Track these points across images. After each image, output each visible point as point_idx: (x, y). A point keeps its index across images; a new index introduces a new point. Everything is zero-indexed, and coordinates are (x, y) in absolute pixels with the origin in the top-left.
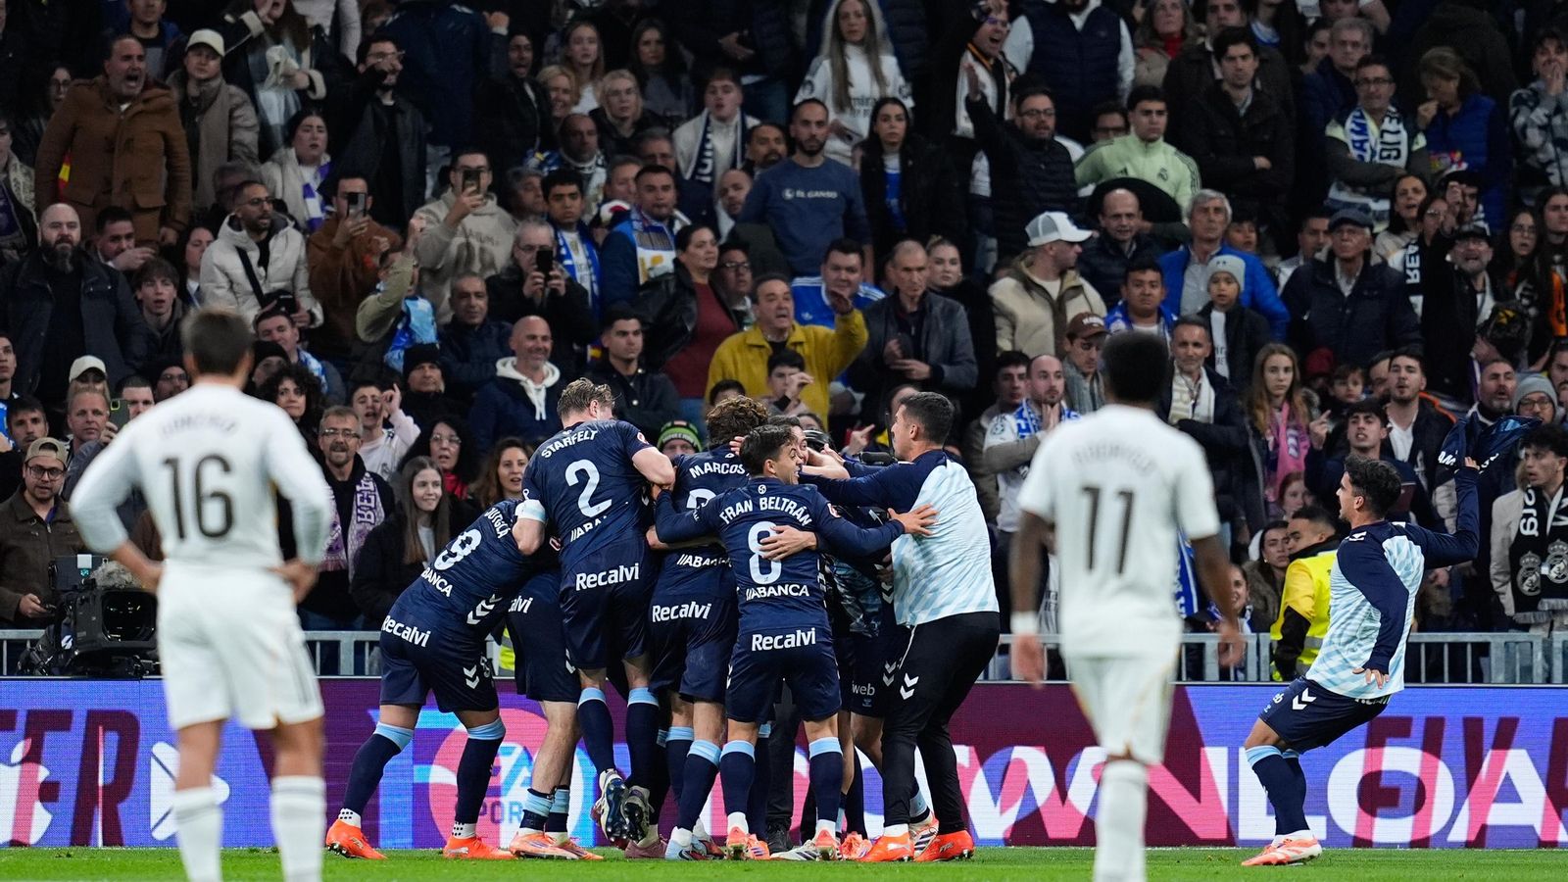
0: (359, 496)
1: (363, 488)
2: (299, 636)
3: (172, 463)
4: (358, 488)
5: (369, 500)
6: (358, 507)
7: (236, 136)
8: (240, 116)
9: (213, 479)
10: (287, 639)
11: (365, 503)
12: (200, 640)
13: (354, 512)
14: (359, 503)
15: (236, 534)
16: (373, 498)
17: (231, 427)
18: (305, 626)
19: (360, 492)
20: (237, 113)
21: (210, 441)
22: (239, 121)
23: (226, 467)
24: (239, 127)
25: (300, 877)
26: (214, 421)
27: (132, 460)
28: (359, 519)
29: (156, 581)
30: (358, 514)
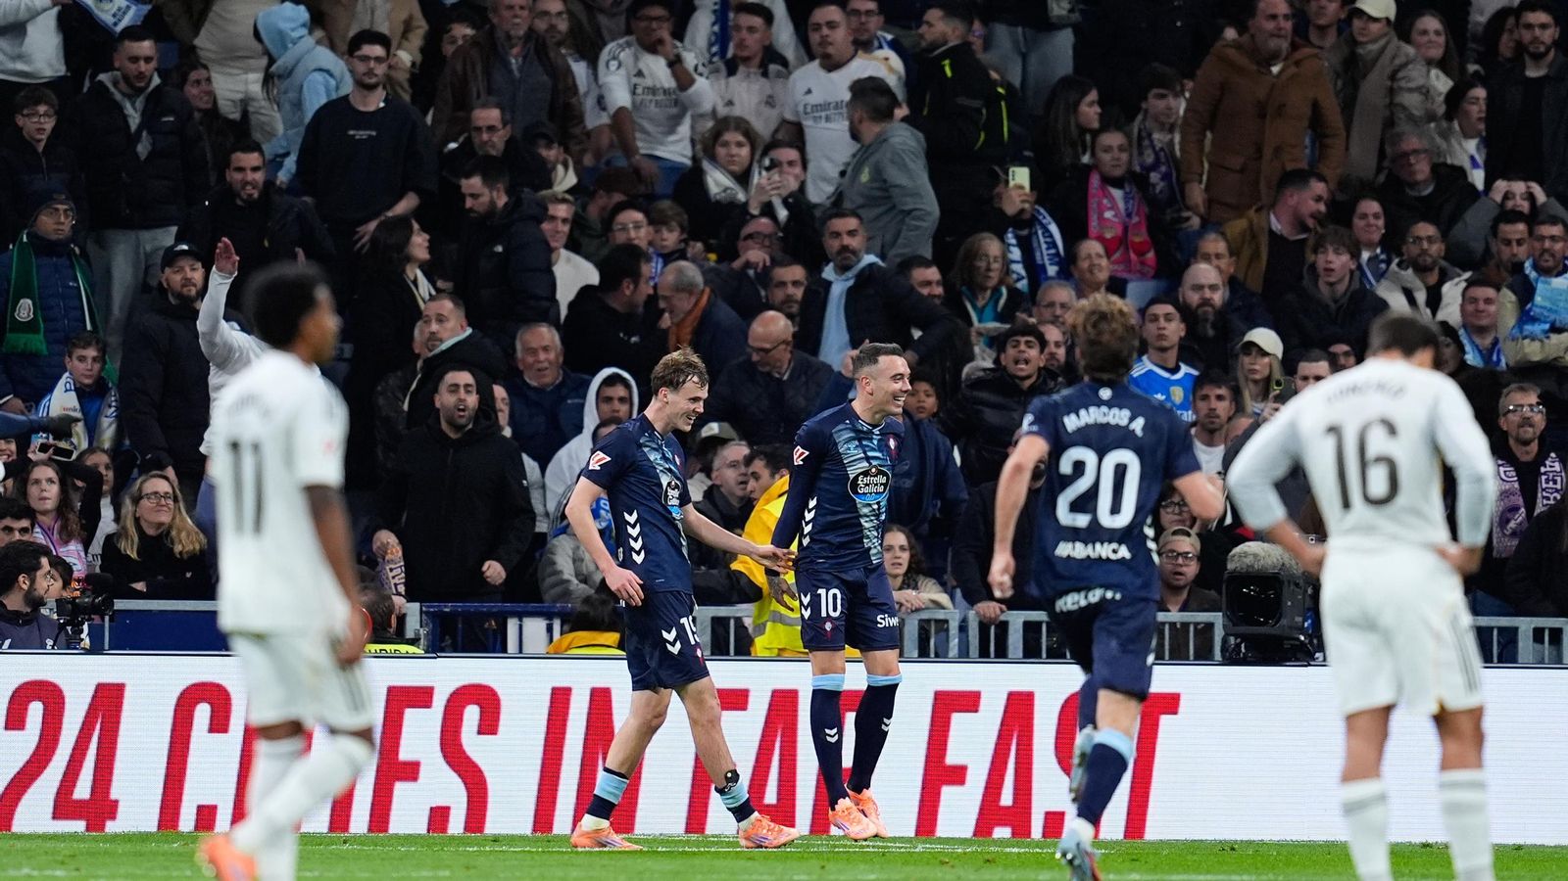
0: (1544, 477)
1: (1548, 469)
2: (1466, 619)
3: (1334, 430)
4: (1543, 470)
5: (1555, 482)
6: (1543, 490)
7: (1398, 99)
8: (1403, 78)
9: (1378, 443)
10: (1454, 621)
11: (1551, 484)
12: (1366, 624)
13: (1539, 495)
14: (1544, 486)
15: (1401, 500)
16: (1559, 479)
17: (1399, 392)
18: (1475, 609)
19: (1545, 474)
20: (1400, 75)
21: (1377, 405)
22: (1403, 84)
23: (1391, 429)
24: (1401, 89)
25: (1472, 875)
26: (1381, 387)
27: (1293, 432)
28: (1545, 502)
29: (1320, 563)
30: (1544, 497)
